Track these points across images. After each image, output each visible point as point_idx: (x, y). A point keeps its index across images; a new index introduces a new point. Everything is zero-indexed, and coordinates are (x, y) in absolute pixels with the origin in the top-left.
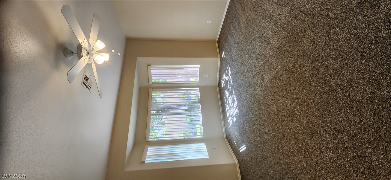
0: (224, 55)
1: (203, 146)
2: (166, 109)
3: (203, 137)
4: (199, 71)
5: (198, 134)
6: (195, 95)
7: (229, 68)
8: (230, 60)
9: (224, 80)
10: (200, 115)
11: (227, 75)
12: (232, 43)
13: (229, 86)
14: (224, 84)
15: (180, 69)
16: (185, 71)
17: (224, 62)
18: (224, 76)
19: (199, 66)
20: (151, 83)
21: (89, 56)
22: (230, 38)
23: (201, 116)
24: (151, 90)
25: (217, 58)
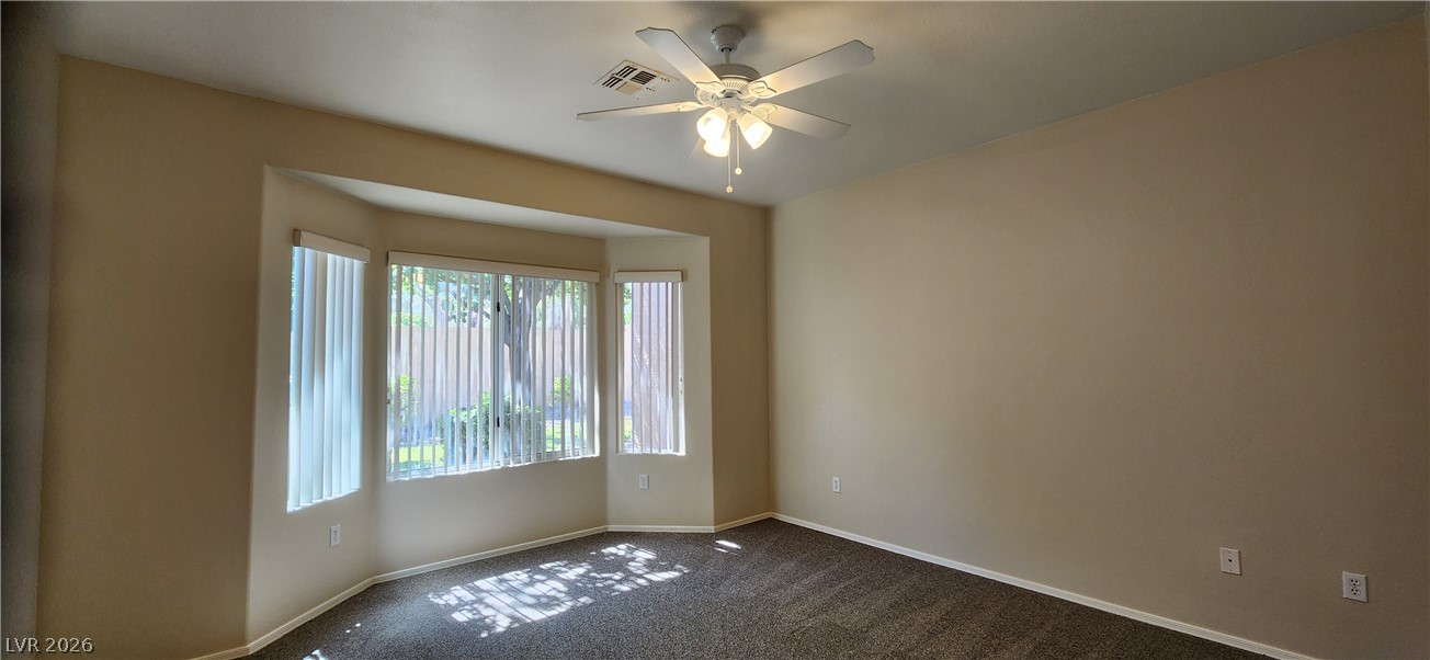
0: (726, 548)
1: (346, 480)
2: (517, 331)
3: (390, 479)
4: (663, 452)
5: (403, 452)
6: (572, 439)
7: (677, 574)
8: (708, 573)
9: (629, 556)
10: (487, 465)
11: (652, 566)
12: (769, 580)
13: (606, 579)
14: (615, 555)
15: (670, 385)
16: (662, 401)
17: (698, 548)
18: (644, 555)
19: (682, 452)
20: (619, 277)
21: (721, 96)
22: (789, 566)
23: (483, 470)
24: (595, 277)
25: (712, 521)
